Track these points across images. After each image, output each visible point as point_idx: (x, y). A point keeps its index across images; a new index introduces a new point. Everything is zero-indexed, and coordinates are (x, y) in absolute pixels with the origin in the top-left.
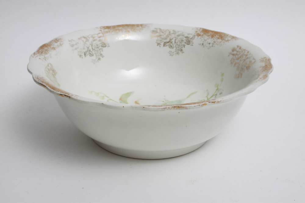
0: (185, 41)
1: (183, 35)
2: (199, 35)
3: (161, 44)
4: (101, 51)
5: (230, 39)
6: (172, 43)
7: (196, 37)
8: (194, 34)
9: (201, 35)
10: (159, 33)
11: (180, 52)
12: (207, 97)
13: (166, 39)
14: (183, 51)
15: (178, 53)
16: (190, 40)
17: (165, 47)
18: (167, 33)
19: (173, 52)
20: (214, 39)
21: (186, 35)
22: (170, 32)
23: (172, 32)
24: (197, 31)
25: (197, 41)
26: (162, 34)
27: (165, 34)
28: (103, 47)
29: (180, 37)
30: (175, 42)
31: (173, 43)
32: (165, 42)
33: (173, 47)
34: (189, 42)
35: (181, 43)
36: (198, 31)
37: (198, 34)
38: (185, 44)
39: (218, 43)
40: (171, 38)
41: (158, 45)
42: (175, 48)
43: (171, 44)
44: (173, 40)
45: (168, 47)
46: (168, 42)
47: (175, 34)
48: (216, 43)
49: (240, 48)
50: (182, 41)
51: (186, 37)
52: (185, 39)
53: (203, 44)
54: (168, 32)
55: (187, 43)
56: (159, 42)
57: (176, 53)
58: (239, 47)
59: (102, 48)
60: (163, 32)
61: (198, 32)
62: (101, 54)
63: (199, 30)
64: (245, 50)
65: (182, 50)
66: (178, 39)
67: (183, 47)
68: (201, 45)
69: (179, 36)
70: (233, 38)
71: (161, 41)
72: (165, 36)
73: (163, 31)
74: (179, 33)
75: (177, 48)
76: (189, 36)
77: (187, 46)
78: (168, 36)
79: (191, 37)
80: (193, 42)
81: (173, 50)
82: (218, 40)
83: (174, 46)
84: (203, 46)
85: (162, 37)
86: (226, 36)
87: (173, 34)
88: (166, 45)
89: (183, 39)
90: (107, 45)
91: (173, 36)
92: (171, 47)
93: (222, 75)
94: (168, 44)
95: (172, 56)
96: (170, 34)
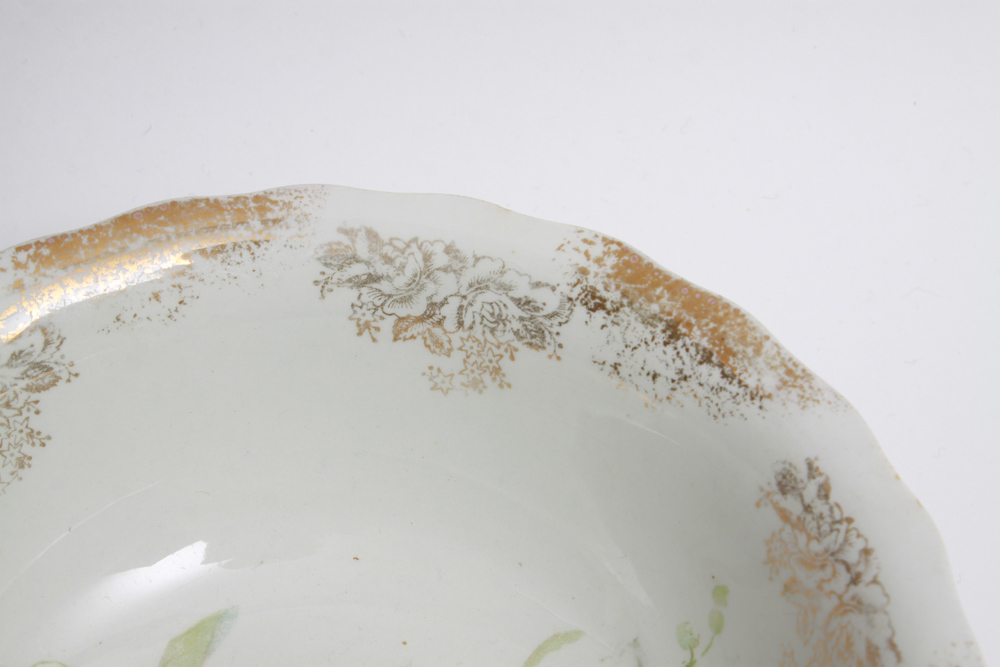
0: (517, 325)
1: (506, 288)
2: (595, 302)
3: (378, 329)
4: (32, 414)
5: (769, 382)
6: (440, 323)
7: (580, 311)
8: (565, 289)
9: (608, 305)
10: (368, 263)
11: (487, 378)
13: (405, 300)
14: (506, 380)
15: (476, 385)
16: (547, 322)
17: (399, 342)
18: (414, 264)
19: (452, 375)
20: (683, 352)
21: (522, 290)
22: (427, 258)
23: (440, 260)
24: (584, 271)
25: (582, 331)
26: (381, 268)
27: (402, 267)
28: (39, 389)
29: (490, 296)
30: (461, 324)
31: (450, 324)
32: (401, 319)
33: (447, 346)
34: (536, 335)
35: (493, 331)
36: (593, 268)
37: (592, 293)
38: (517, 344)
39: (701, 392)
40: (438, 299)
41: (360, 334)
42: (458, 357)
43: (437, 331)
44: (450, 311)
45: (419, 340)
46: (421, 319)
47: (458, 273)
48: (693, 383)
49: (824, 492)
50: (500, 320)
51: (518, 302)
52: (513, 311)
53: (616, 366)
54: (419, 256)
55: (529, 340)
56: (369, 317)
57: (463, 379)
58: (820, 480)
59: (35, 396)
60: (388, 260)
61: (592, 281)
62: (31, 434)
63: (599, 261)
64: (850, 520)
65: (497, 371)
66: (477, 307)
67: (507, 356)
68: (608, 368)
69: (479, 286)
70: (794, 375)
71: (379, 312)
72: (401, 281)
73: (388, 250)
74: (483, 270)
75: (473, 359)
76: (539, 296)
77: (524, 353)
78: (416, 285)
79: (548, 310)
80: (559, 339)
81: (452, 364)
82: (705, 368)
83: (457, 343)
84: (615, 380)
85: (385, 286)
86: (750, 351)
87: (445, 270)
88: (408, 334)
89: (504, 312)
90: (65, 375)
91: (447, 285)
92: (436, 345)
93: (720, 593)
94: (419, 328)
95: (446, 392)
96: (428, 273)
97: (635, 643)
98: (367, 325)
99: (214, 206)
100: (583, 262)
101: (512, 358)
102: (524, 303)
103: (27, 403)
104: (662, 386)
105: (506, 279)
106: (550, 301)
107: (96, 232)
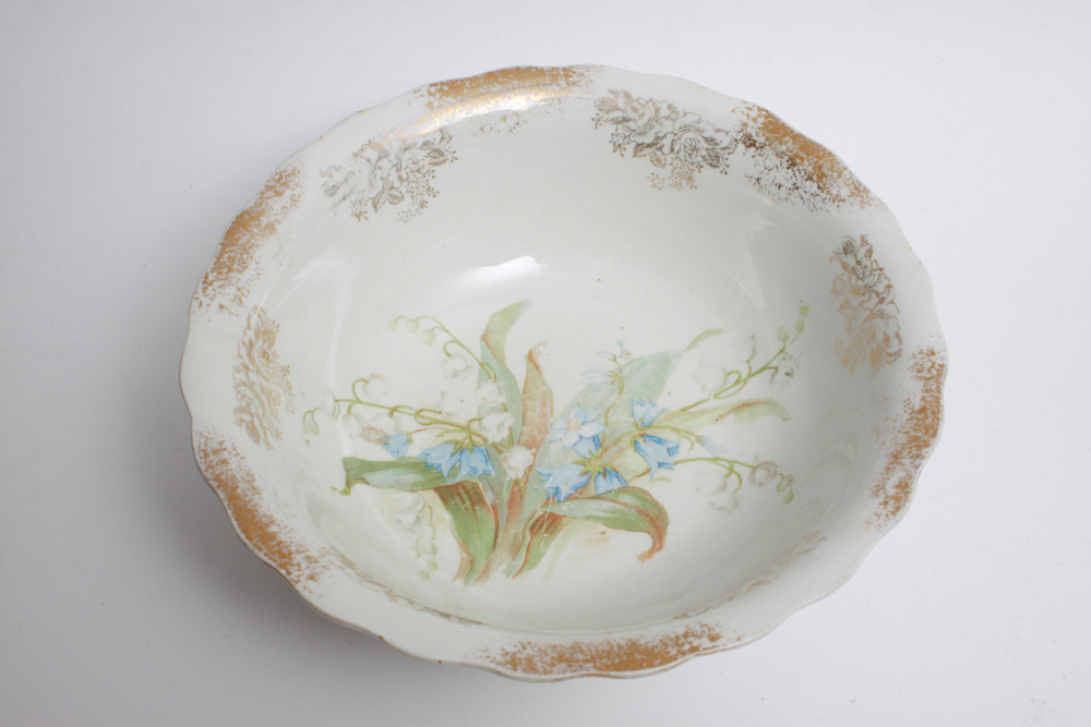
0: (704, 153)
1: (700, 131)
2: (750, 142)
3: (625, 149)
4: (430, 178)
5: (845, 192)
6: (660, 149)
7: (741, 147)
8: (733, 134)
9: (757, 145)
10: (623, 111)
11: (684, 182)
12: (748, 362)
13: (643, 134)
14: (695, 184)
15: (678, 186)
16: (722, 152)
17: (637, 158)
18: (650, 113)
19: (664, 179)
20: (797, 173)
21: (709, 133)
22: (657, 111)
23: (665, 112)
24: (745, 125)
25: (741, 159)
26: (631, 115)
27: (643, 115)
28: (435, 164)
29: (690, 135)
30: (672, 150)
31: (666, 150)
32: (639, 145)
33: (663, 162)
34: (714, 160)
35: (690, 155)
36: (751, 123)
37: (749, 137)
38: (703, 163)
39: (805, 196)
40: (661, 135)
41: (615, 151)
42: (669, 168)
43: (659, 153)
44: (667, 142)
45: (648, 158)
46: (649, 146)
47: (673, 120)
48: (801, 191)
49: (870, 253)
50: (695, 149)
51: (706, 139)
52: (703, 144)
53: (758, 180)
54: (653, 109)
55: (710, 161)
56: (621, 142)
57: (670, 182)
58: (868, 247)
59: (433, 168)
60: (635, 110)
61: (749, 130)
62: (429, 189)
63: (754, 120)
64: (881, 269)
65: (690, 178)
66: (683, 141)
67: (697, 170)
68: (754, 180)
69: (685, 129)
70: (859, 190)
71: (627, 140)
72: (641, 123)
73: (635, 104)
74: (688, 120)
75: (677, 170)
76: (719, 137)
77: (707, 169)
78: (649, 125)
79: (723, 145)
80: (727, 162)
81: (665, 172)
82: (808, 183)
83: (669, 160)
84: (757, 187)
85: (632, 125)
86: (835, 175)
87: (667, 118)
88: (642, 153)
89: (698, 145)
90: (450, 157)
91: (667, 127)
92: (657, 161)
93: (804, 310)
94: (649, 150)
95: (660, 189)
96: (657, 119)
97: (753, 337)
98: (619, 145)
99: (540, 72)
100: (745, 120)
101: (700, 171)
102: (709, 140)
103: (428, 171)
104: (783, 192)
105: (701, 126)
106: (725, 140)
107: (473, 80)
